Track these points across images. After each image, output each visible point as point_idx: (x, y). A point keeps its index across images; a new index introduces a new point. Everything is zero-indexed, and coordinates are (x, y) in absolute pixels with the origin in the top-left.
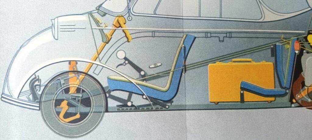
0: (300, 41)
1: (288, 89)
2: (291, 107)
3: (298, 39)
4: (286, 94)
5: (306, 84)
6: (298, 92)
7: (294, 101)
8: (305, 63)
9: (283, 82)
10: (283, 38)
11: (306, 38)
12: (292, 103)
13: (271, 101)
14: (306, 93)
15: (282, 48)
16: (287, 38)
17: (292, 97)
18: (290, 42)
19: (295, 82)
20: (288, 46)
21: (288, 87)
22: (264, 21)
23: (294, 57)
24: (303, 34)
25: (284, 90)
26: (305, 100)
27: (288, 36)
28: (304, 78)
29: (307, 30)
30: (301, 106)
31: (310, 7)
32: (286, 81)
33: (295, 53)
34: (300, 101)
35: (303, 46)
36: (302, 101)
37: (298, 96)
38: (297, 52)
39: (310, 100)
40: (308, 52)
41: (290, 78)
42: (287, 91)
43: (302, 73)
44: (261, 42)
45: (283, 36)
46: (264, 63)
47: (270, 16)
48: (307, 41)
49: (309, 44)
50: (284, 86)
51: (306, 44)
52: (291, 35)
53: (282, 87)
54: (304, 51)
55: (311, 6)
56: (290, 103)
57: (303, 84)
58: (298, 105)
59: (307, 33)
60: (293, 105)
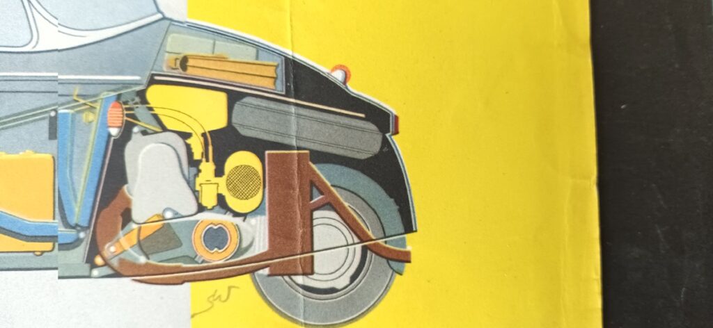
0: (125, 103)
1: (84, 229)
2: (89, 277)
3: (119, 97)
4: (75, 243)
5: (136, 215)
6: (112, 236)
7: (99, 260)
8: (136, 160)
9: (72, 210)
10: (78, 96)
11: (142, 95)
12: (94, 266)
13: (43, 252)
14: (135, 241)
15: (73, 121)
16: (87, 97)
17: (94, 250)
18: (98, 106)
19: (105, 212)
20: (91, 117)
21: (85, 224)
22: (37, 49)
23: (104, 144)
24: (136, 83)
25: (73, 232)
26: (128, 258)
27: (91, 90)
28: (128, 201)
29: (147, 74)
30: (117, 274)
31: (159, 11)
32: (80, 211)
33: (110, 136)
34: (115, 262)
35: (133, 116)
36: (122, 262)
37: (110, 249)
38: (114, 132)
39: (142, 260)
40: (144, 133)
41: (91, 199)
42: (82, 235)
43: (125, 187)
44: (26, 102)
45: (77, 90)
46: (29, 154)
47: (52, 38)
48: (144, 101)
49: (151, 109)
50: (73, 220)
51: (140, 111)
52: (100, 88)
53: (66, 224)
54: (136, 129)
55: (162, 8)
56: (87, 266)
57: (127, 217)
58: (107, 271)
59: (145, 81)
60: (95, 272)
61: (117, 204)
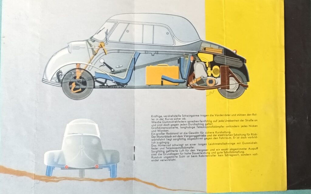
0: (194, 56)
1: (186, 79)
2: (187, 88)
3: (192, 55)
4: (184, 82)
5: (196, 77)
6: (191, 81)
7: (189, 85)
8: (196, 67)
9: (184, 76)
10: (185, 55)
11: (197, 55)
12: (188, 86)
13: (177, 85)
14: (196, 82)
15: (184, 59)
16: (187, 54)
17: (188, 83)
18: (188, 57)
19: (190, 76)
20: (187, 59)
21: (186, 78)
22: (175, 46)
23: (190, 64)
24: (196, 53)
25: (184, 80)
26: (195, 85)
27: (187, 53)
28: (194, 74)
29: (198, 51)
30: (192, 88)
31: (200, 39)
32: (185, 76)
33: (191, 62)
34: (192, 86)
35: (195, 59)
36: (193, 85)
37: (191, 83)
38: (192, 61)
39: (197, 85)
40: (197, 62)
41: (187, 74)
42: (186, 80)
43: (194, 72)
44: (173, 56)
45: (184, 53)
46: (174, 66)
47: (178, 44)
48: (197, 56)
49: (199, 57)
50: (184, 78)
51: (197, 58)
52: (189, 53)
53: (183, 78)
54: (196, 61)
55: (201, 38)
56: (186, 86)
57: (194, 77)
58: (190, 87)
59: (197, 52)
60: (188, 87)
61: (192, 75)
